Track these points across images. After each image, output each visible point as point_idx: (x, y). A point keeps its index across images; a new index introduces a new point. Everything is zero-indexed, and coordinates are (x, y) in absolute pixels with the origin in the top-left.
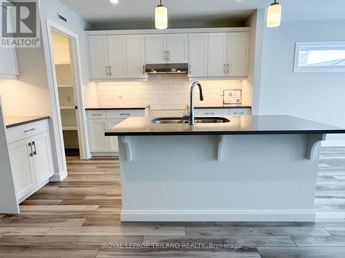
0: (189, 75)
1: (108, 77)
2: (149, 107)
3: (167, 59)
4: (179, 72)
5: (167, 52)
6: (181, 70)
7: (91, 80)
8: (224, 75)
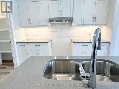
0: (73, 24)
1: (29, 25)
2: (52, 40)
3: (61, 15)
4: (68, 22)
5: (61, 11)
6: (69, 21)
7: (21, 27)
8: (93, 23)
